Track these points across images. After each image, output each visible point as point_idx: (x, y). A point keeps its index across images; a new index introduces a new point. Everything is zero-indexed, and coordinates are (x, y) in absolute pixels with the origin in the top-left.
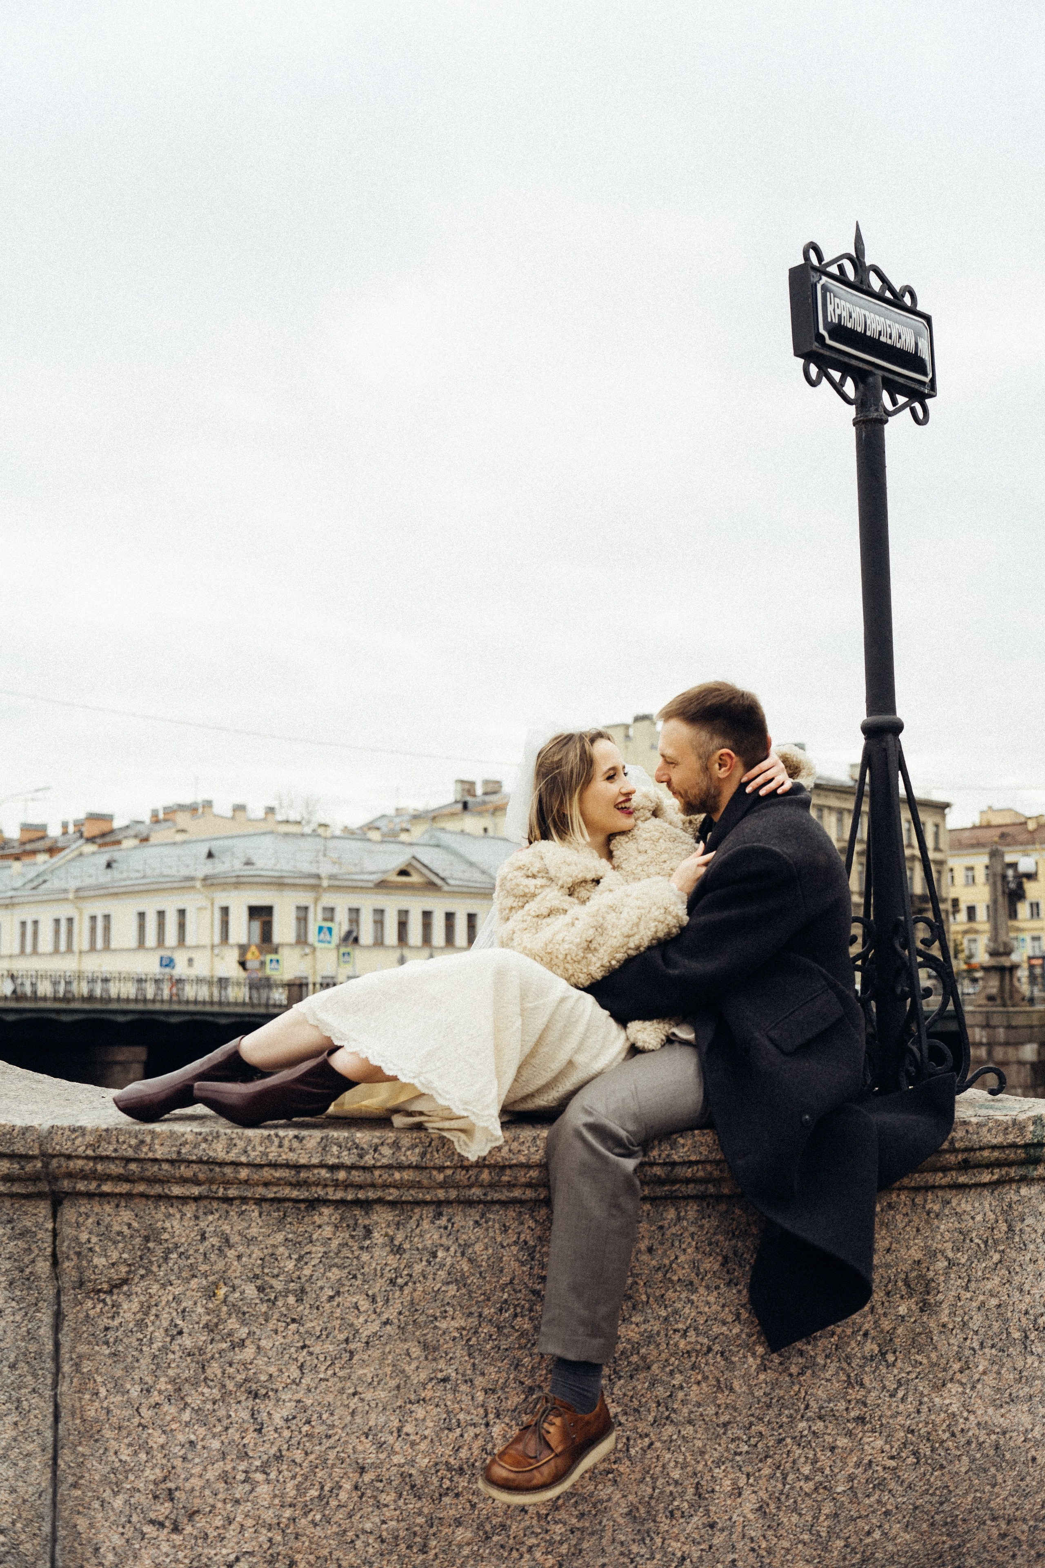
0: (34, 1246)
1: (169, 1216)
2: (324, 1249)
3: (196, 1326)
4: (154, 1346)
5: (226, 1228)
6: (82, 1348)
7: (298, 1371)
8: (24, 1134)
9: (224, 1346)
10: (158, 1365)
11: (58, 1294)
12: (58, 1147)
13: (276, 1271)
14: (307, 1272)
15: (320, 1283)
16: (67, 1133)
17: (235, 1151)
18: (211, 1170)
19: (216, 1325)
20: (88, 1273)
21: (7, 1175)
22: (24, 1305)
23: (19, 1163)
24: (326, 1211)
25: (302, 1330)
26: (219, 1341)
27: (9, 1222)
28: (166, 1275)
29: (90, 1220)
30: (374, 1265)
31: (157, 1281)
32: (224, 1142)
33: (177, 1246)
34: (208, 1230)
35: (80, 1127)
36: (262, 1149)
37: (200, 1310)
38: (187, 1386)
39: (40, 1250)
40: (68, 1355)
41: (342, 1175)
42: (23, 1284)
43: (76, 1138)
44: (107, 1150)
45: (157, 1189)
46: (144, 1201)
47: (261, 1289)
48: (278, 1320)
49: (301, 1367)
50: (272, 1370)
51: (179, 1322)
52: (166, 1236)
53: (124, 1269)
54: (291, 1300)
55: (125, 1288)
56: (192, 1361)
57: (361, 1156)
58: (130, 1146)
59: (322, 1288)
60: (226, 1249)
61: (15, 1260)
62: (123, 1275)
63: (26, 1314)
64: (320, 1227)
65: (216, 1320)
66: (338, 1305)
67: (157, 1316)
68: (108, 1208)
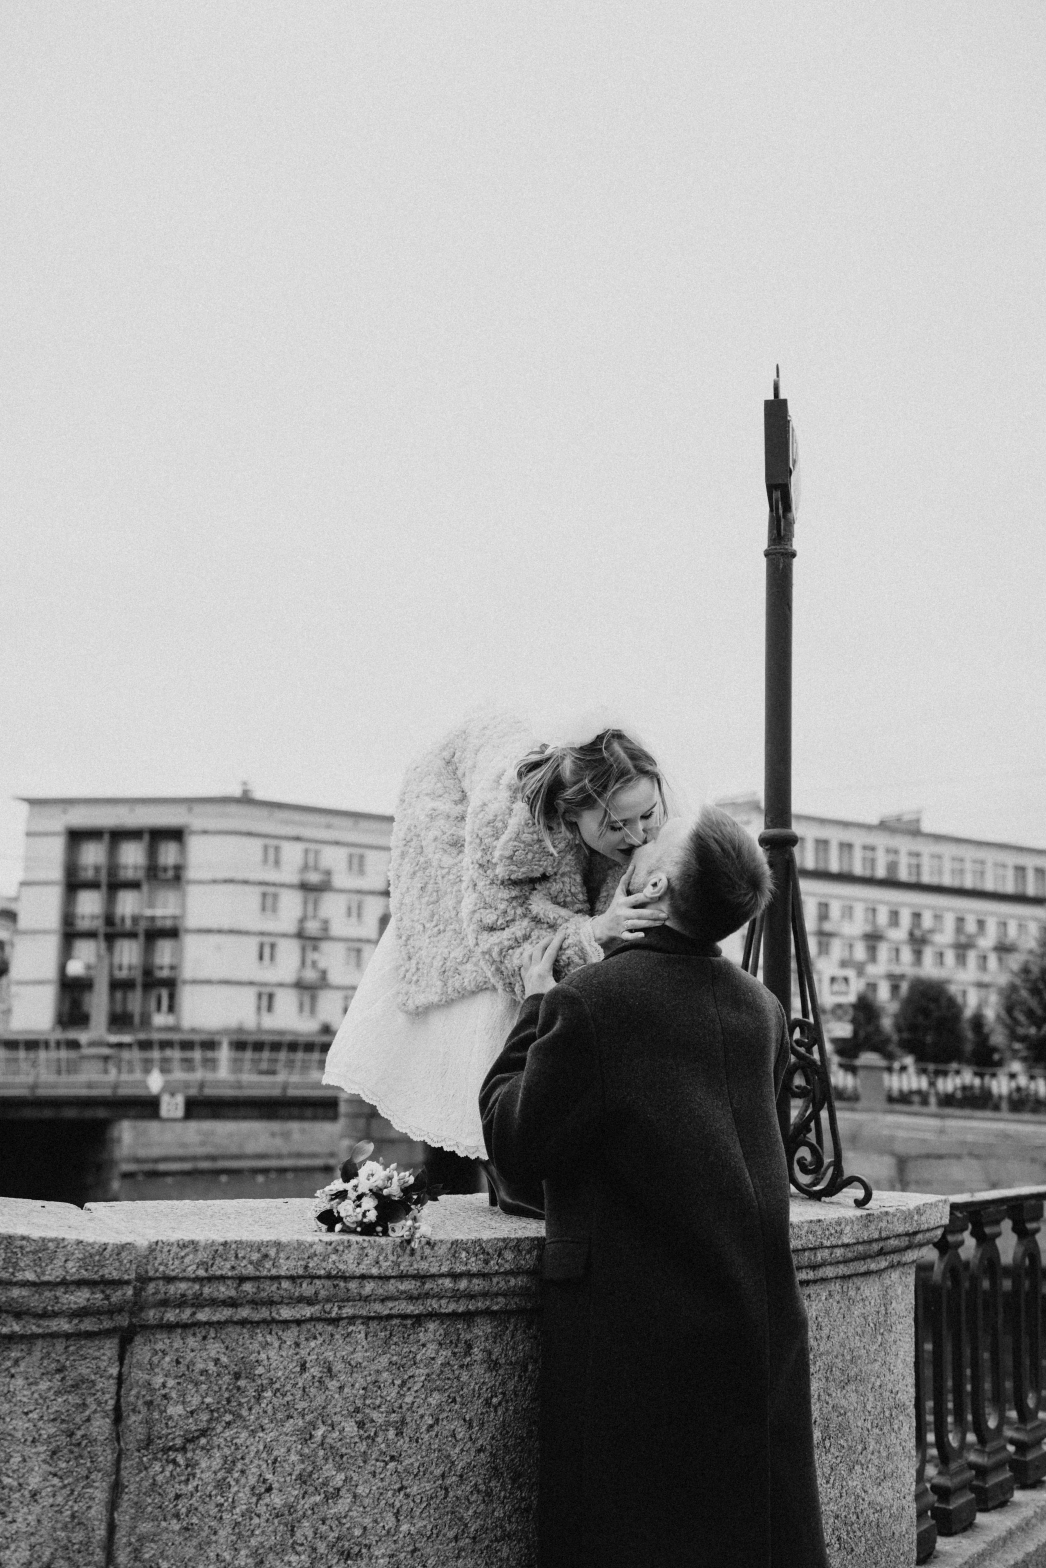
0: (90, 1400)
1: (266, 1345)
2: (427, 1371)
3: (288, 1479)
4: (238, 1510)
5: (329, 1355)
6: (145, 1527)
7: (393, 1519)
8: (118, 1254)
9: (318, 1498)
10: (240, 1534)
11: (118, 1461)
12: (161, 1268)
13: (378, 1402)
14: (409, 1399)
15: (421, 1411)
16: (175, 1249)
17: (367, 1261)
18: (335, 1286)
19: (310, 1474)
20: (160, 1428)
21: (84, 1308)
22: (70, 1480)
23: (103, 1292)
24: (432, 1326)
25: (400, 1468)
26: (313, 1494)
27: (59, 1371)
28: (257, 1419)
29: (167, 1359)
30: (473, 1384)
31: (246, 1427)
32: (355, 1253)
33: (272, 1382)
34: (309, 1359)
35: (193, 1242)
36: (394, 1258)
37: (294, 1457)
38: (271, 1556)
39: (99, 1404)
40: (124, 1540)
41: (463, 1284)
42: (71, 1452)
43: (187, 1255)
44: (223, 1268)
45: (264, 1313)
46: (238, 1329)
47: (361, 1425)
48: (377, 1460)
49: (397, 1514)
50: (367, 1521)
51: (269, 1476)
52: (260, 1370)
53: (205, 1417)
54: (391, 1434)
55: (203, 1441)
56: (280, 1523)
57: (486, 1262)
58: (251, 1263)
59: (422, 1417)
60: (327, 1380)
61: (63, 1421)
62: (203, 1425)
63: (72, 1491)
64: (424, 1345)
65: (310, 1468)
66: (437, 1436)
67: (243, 1472)
68: (191, 1342)
